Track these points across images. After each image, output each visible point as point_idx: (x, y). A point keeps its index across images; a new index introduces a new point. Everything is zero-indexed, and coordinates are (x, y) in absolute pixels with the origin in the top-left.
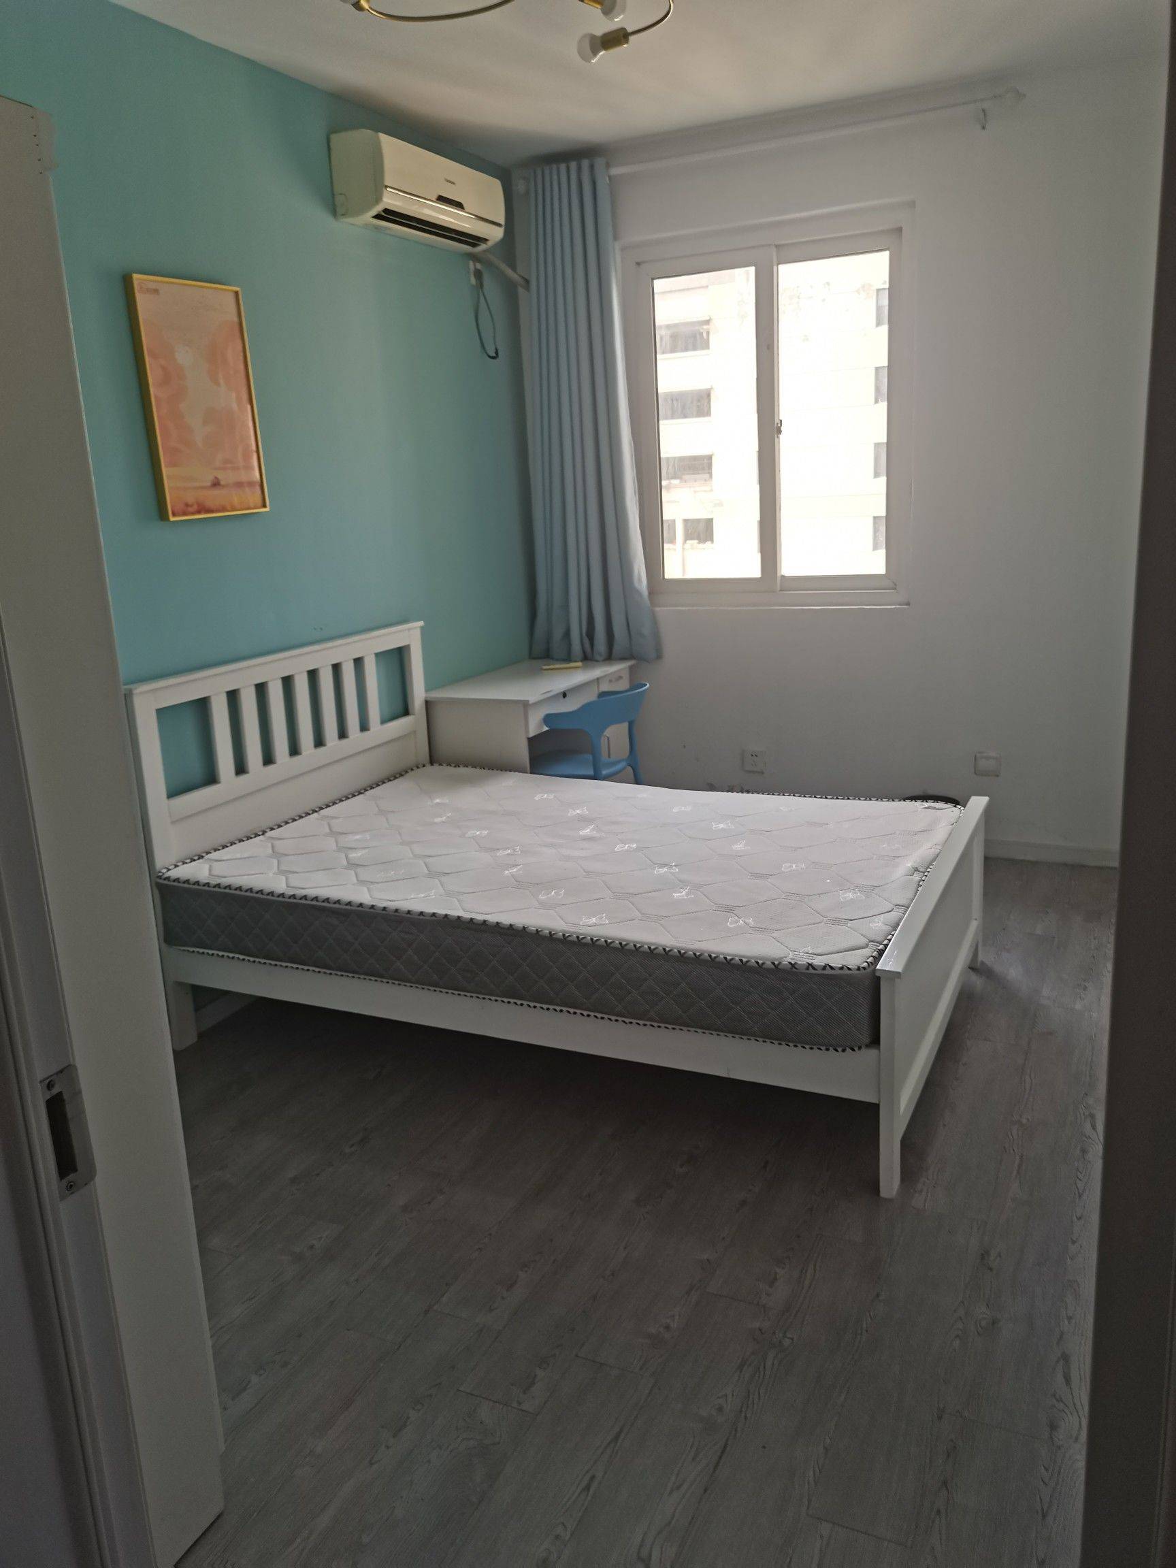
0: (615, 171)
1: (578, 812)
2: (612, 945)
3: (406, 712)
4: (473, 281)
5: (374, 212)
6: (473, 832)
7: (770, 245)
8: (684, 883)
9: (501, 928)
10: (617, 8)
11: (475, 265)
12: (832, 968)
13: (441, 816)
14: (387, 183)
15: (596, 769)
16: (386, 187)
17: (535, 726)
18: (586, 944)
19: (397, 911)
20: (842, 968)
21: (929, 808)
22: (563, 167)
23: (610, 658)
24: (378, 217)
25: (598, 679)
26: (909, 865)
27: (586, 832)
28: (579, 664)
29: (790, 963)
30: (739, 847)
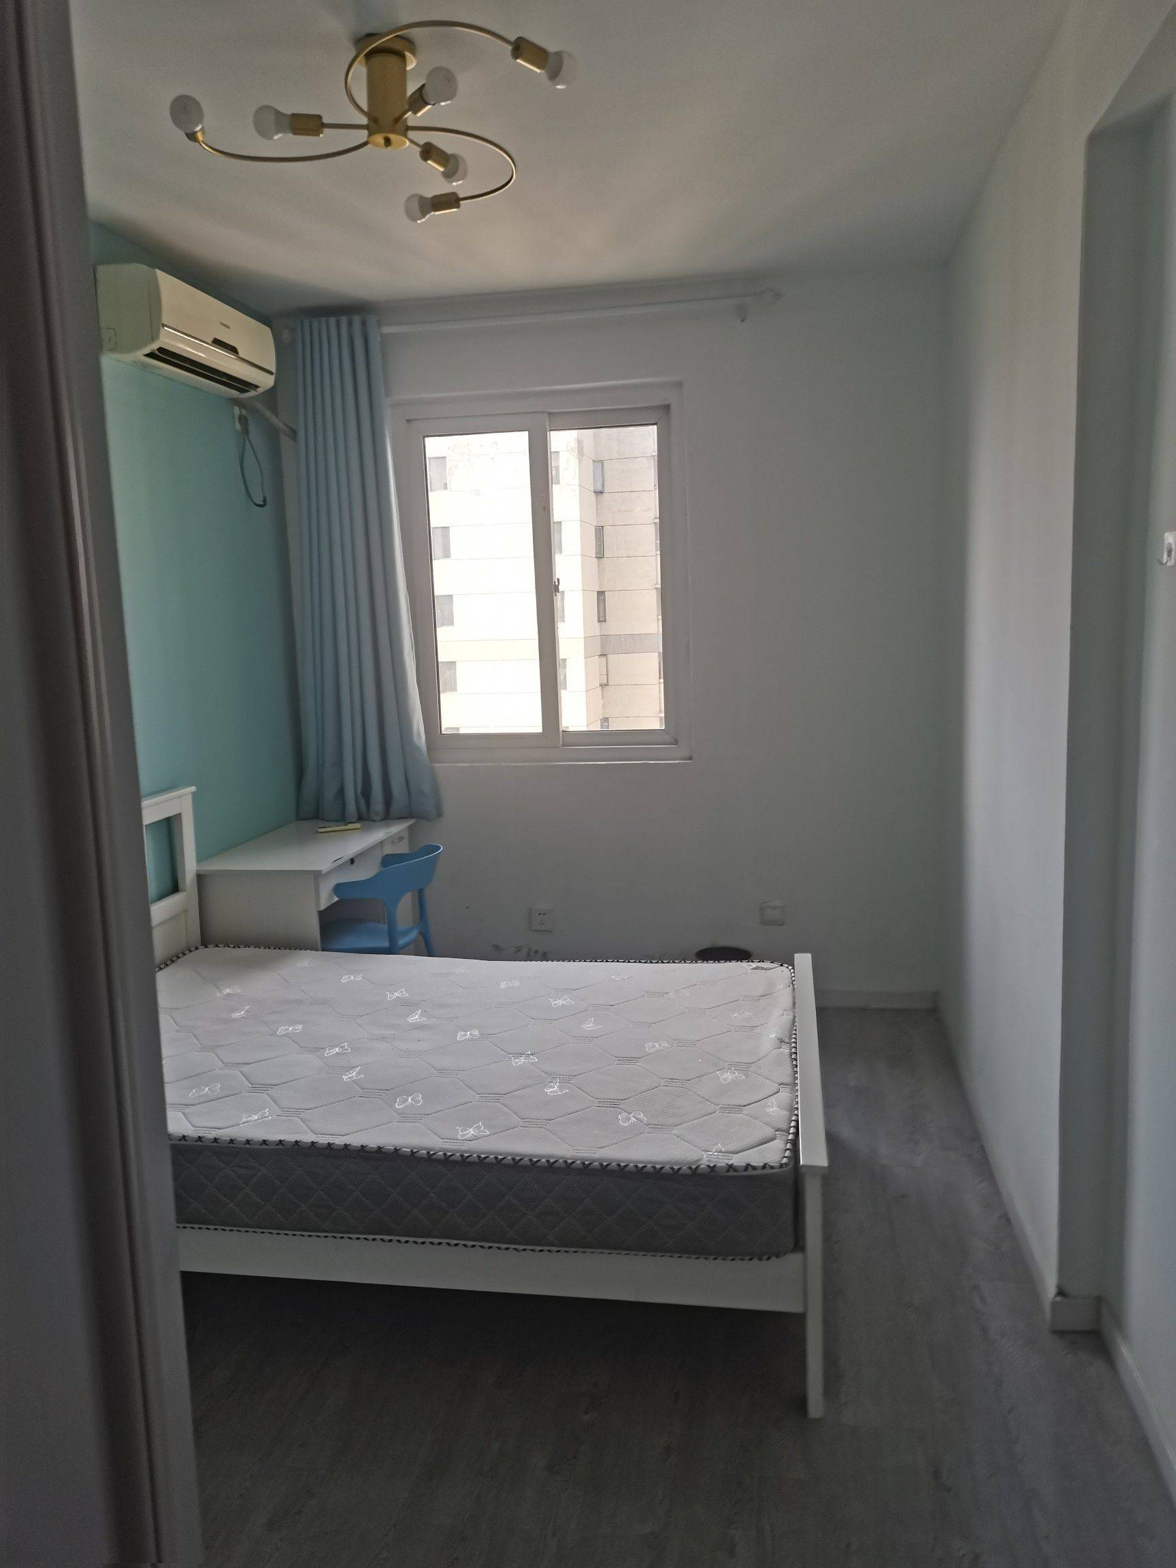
0: (387, 330)
1: (397, 994)
2: (503, 1162)
3: (175, 888)
4: (238, 426)
5: (147, 350)
6: (284, 1028)
7: (543, 412)
8: (552, 1076)
9: (368, 1152)
10: (459, 174)
11: (241, 412)
12: (754, 1168)
13: (238, 1010)
14: (164, 321)
15: (392, 940)
16: (164, 325)
17: (326, 898)
18: (471, 1164)
19: (232, 1141)
20: (764, 1167)
21: (757, 968)
22: (332, 320)
23: (388, 816)
24: (151, 355)
25: (381, 842)
26: (773, 1036)
27: (415, 1018)
28: (358, 825)
29: (709, 1166)
30: (589, 1026)
